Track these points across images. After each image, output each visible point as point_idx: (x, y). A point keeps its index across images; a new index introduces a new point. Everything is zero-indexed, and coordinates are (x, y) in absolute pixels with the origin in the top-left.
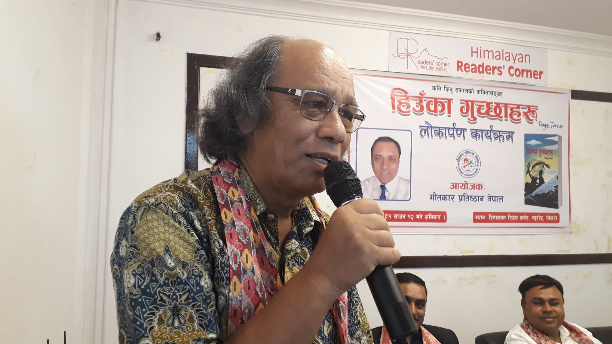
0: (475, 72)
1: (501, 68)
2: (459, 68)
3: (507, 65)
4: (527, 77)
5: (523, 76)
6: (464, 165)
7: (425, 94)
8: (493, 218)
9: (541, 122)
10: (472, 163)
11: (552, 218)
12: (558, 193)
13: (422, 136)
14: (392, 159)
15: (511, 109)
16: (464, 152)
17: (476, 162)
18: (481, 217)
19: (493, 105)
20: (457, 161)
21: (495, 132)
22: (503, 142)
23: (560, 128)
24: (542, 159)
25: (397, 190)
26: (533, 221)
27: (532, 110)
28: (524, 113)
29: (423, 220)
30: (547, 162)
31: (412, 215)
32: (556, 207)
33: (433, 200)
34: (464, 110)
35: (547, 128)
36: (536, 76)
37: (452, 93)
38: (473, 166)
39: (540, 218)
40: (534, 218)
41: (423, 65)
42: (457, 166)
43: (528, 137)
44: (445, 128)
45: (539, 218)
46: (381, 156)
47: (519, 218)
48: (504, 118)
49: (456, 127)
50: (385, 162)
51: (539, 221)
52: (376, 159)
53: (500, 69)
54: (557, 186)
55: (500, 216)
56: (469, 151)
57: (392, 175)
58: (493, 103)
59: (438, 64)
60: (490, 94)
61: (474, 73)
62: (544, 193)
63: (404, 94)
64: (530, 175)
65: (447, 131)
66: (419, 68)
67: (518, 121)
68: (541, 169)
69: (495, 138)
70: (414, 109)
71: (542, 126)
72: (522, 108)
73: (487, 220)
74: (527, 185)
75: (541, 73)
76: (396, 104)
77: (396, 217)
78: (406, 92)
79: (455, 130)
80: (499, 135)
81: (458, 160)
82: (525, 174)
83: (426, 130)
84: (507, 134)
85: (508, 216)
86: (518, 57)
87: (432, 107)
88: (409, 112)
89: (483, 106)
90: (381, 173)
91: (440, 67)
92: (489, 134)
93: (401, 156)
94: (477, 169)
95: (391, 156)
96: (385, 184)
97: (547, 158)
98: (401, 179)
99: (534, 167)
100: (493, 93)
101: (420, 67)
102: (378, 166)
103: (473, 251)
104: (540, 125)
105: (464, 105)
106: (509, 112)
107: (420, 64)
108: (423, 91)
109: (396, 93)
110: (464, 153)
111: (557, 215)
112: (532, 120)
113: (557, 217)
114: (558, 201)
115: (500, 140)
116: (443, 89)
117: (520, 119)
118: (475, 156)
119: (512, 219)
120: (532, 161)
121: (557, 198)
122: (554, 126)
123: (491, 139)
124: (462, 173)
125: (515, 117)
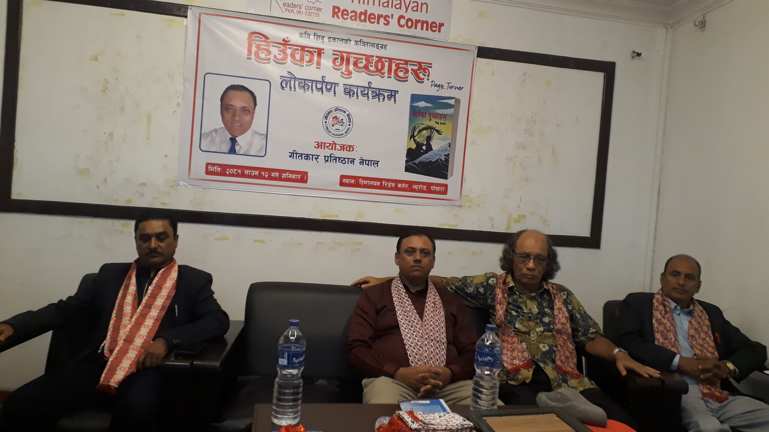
0: (356, 20)
1: (389, 17)
2: (335, 14)
3: (397, 14)
4: (422, 29)
5: (416, 28)
6: (333, 123)
7: (289, 41)
8: (365, 183)
9: (433, 82)
10: (342, 122)
11: (438, 189)
12: (449, 162)
13: (283, 88)
14: (245, 110)
15: (397, 65)
16: (333, 109)
17: (348, 122)
18: (349, 181)
19: (374, 60)
20: (324, 118)
21: (374, 90)
22: (383, 101)
23: (458, 90)
24: (432, 123)
25: (250, 144)
26: (414, 191)
27: (423, 67)
28: (412, 69)
29: (280, 179)
30: (438, 127)
31: (266, 173)
32: (445, 177)
33: (293, 158)
34: (338, 62)
35: (441, 89)
36: (434, 29)
37: (323, 42)
38: (343, 125)
39: (423, 187)
40: (415, 187)
41: (289, 8)
42: (324, 124)
43: (415, 98)
44: (312, 81)
45: (421, 187)
46: (231, 105)
47: (396, 186)
48: (386, 75)
49: (325, 80)
50: (238, 113)
51: (421, 191)
52: (226, 109)
53: (387, 18)
54: (449, 154)
55: (373, 182)
56: (339, 108)
57: (244, 128)
58: (375, 57)
59: (307, 8)
60: (371, 46)
61: (354, 22)
62: (431, 161)
63: (264, 40)
64: (415, 140)
65: (314, 85)
66: (284, 11)
67: (404, 80)
68: (430, 135)
69: (372, 96)
70: (275, 56)
71: (435, 87)
72: (410, 64)
73: (357, 185)
74: (409, 151)
75: (441, 25)
76: (254, 49)
77: (247, 173)
78: (267, 38)
79: (324, 83)
80: (378, 94)
81: (326, 117)
82: (408, 139)
83: (288, 81)
84: (390, 93)
85: (383, 183)
86: (412, 5)
87: (298, 57)
88: (269, 59)
89: (362, 59)
90: (232, 124)
91: (310, 11)
92: (366, 92)
93: (256, 107)
94: (348, 129)
95: (244, 107)
96: (236, 137)
97: (438, 123)
98: (256, 133)
99: (420, 131)
100: (375, 45)
101: (286, 10)
102: (228, 116)
103: (337, 216)
104: (432, 86)
105: (337, 57)
106: (394, 67)
107: (286, 7)
108: (287, 38)
109: (254, 37)
110: (333, 111)
111: (446, 186)
112: (424, 79)
113: (444, 188)
114: (448, 171)
115: (379, 99)
116: (312, 37)
117: (407, 77)
118: (346, 115)
119: (387, 186)
120: (418, 125)
121: (447, 167)
122: (451, 87)
123: (368, 97)
124: (330, 132)
125: (401, 74)
